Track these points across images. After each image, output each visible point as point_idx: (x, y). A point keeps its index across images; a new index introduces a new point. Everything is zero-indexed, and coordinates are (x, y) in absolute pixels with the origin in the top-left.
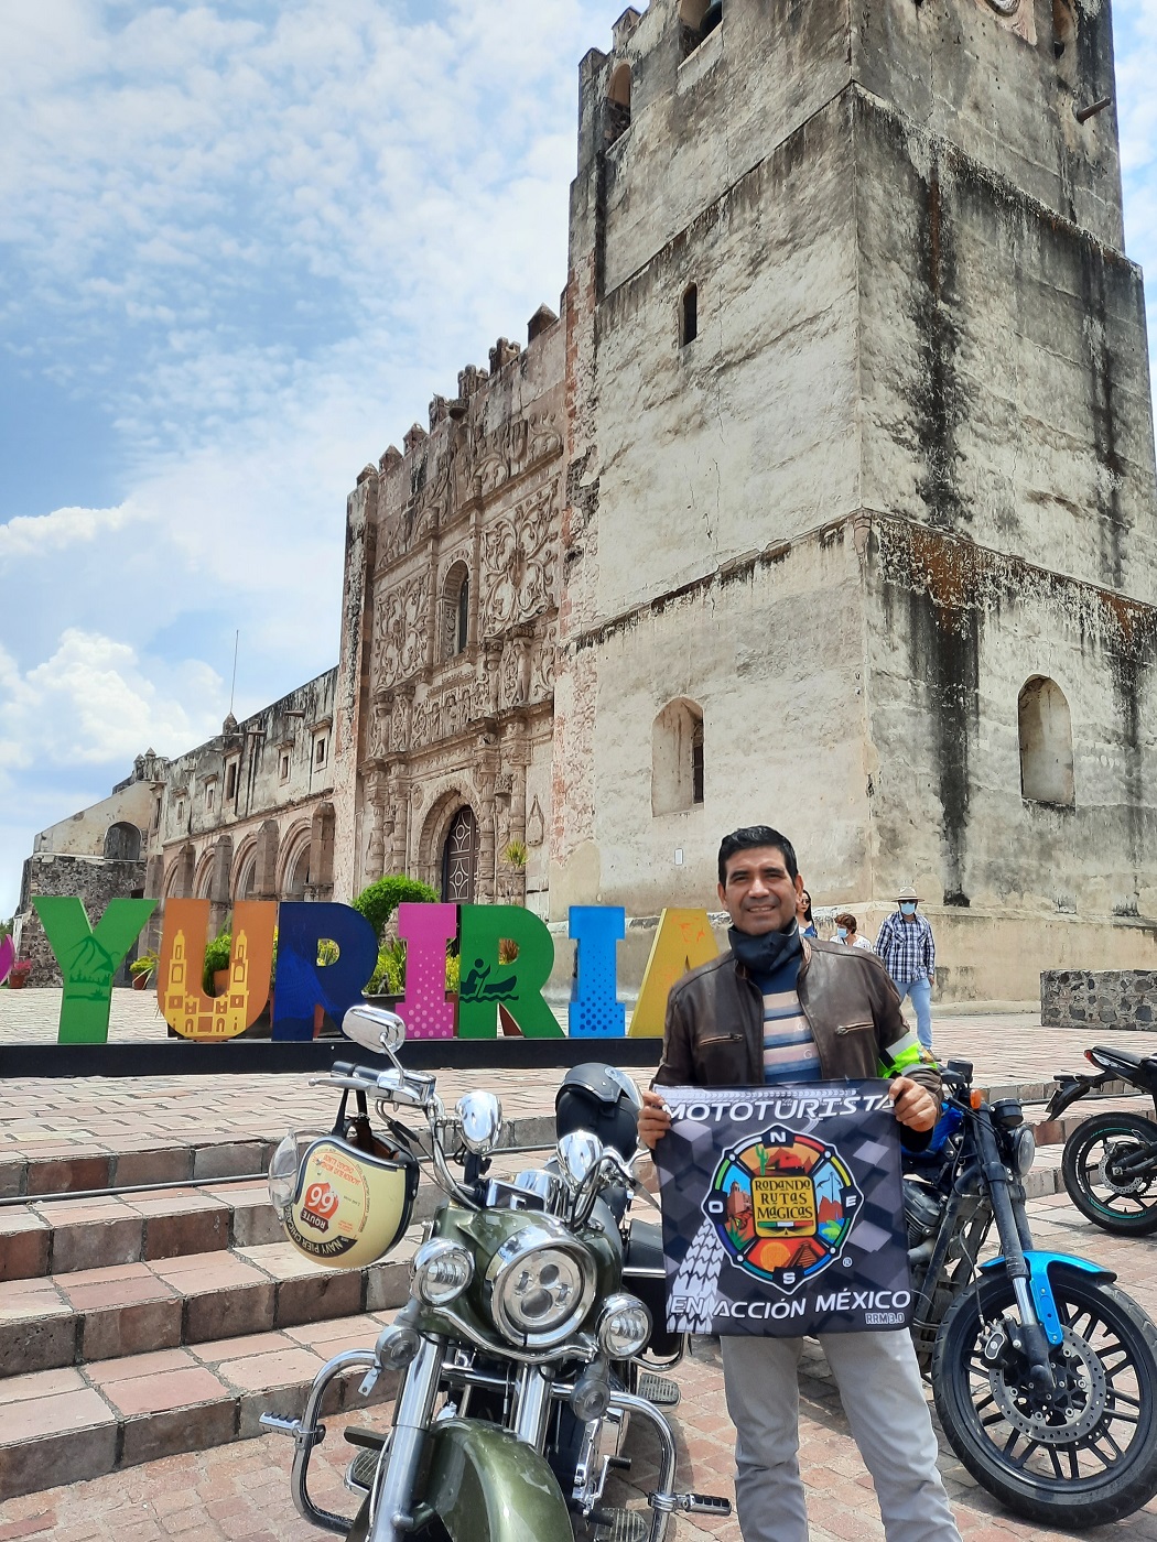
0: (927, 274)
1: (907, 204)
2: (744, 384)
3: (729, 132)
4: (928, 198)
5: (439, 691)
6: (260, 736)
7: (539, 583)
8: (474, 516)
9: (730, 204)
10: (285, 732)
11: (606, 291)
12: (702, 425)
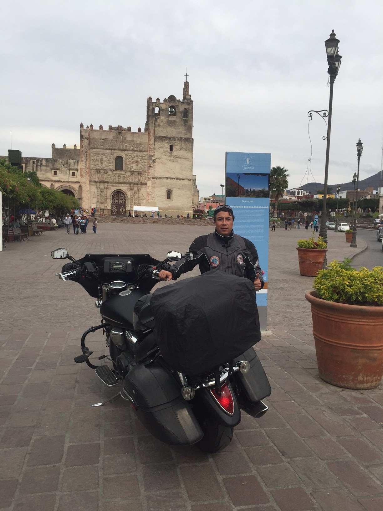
2: (180, 161)
3: (177, 130)
5: (115, 174)
6: (38, 163)
7: (143, 167)
8: (126, 152)
9: (178, 140)
10: (53, 166)
11: (155, 135)
12: (173, 162)
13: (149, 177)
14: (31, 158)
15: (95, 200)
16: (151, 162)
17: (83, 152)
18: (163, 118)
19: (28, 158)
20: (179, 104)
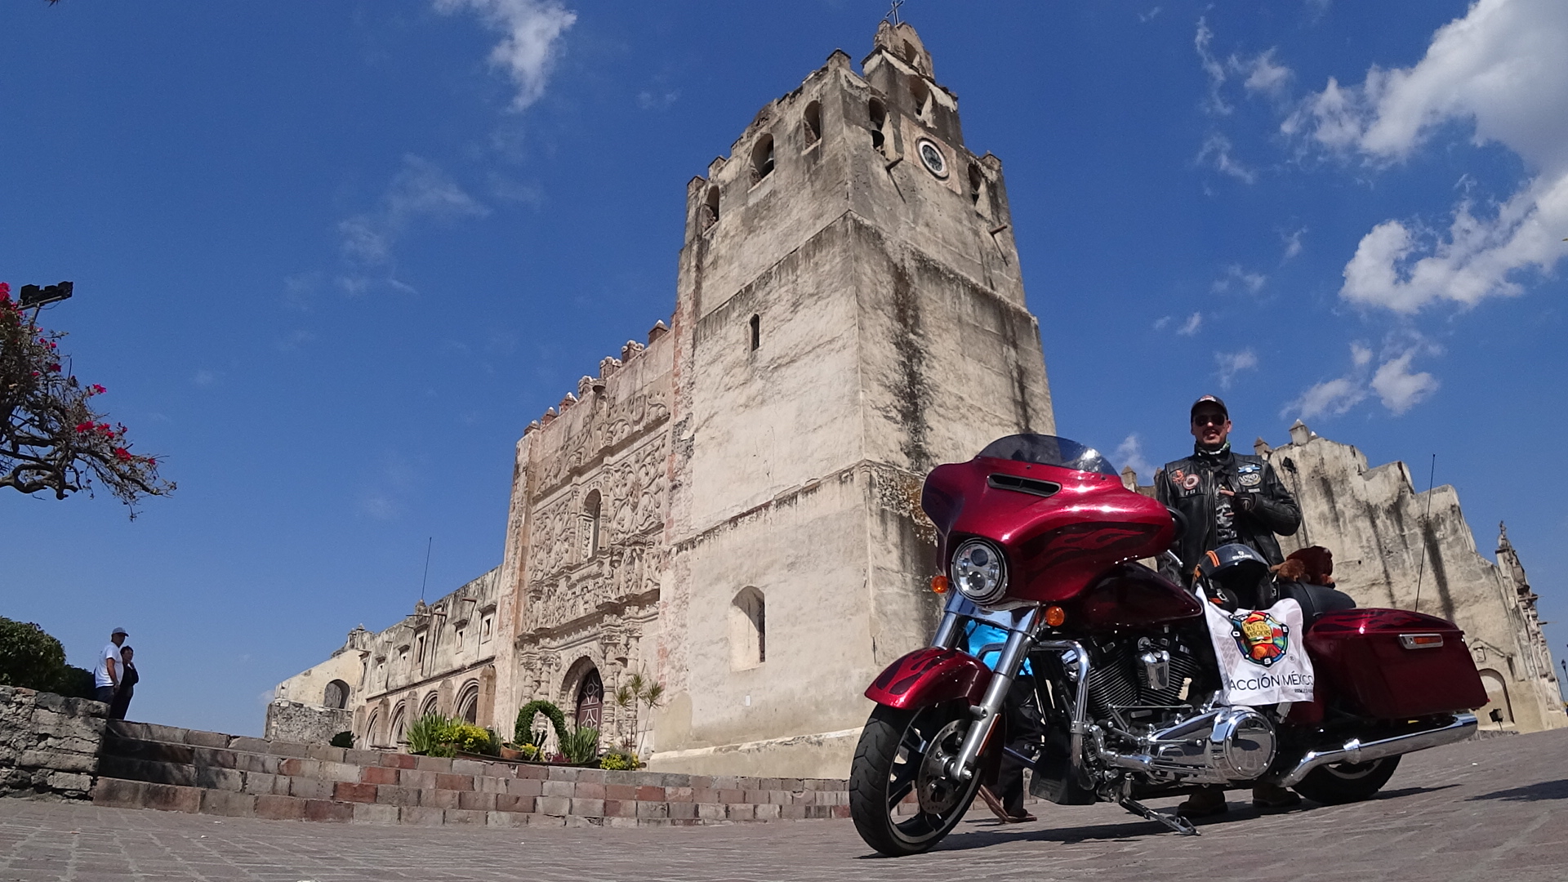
0: (902, 318)
1: (886, 278)
2: (790, 377)
3: (779, 229)
4: (900, 276)
5: (576, 584)
7: (651, 506)
8: (608, 459)
9: (781, 272)
10: (461, 613)
11: (697, 317)
12: (763, 402)
13: (669, 547)
16: (679, 459)
18: (730, 217)
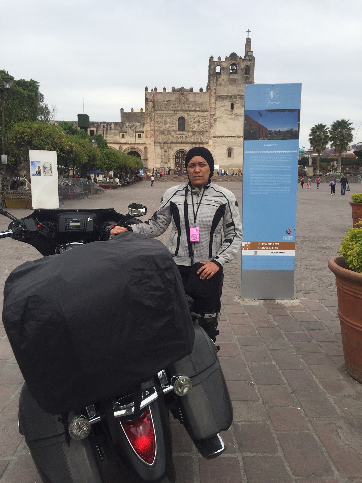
5: (178, 135)
6: (107, 127)
7: (204, 127)
8: (188, 112)
9: (239, 98)
10: (121, 129)
11: (216, 94)
12: (234, 120)
13: (210, 136)
14: (101, 123)
15: (159, 160)
16: (212, 121)
17: (148, 114)
18: (225, 76)
19: (98, 122)
20: (240, 61)
